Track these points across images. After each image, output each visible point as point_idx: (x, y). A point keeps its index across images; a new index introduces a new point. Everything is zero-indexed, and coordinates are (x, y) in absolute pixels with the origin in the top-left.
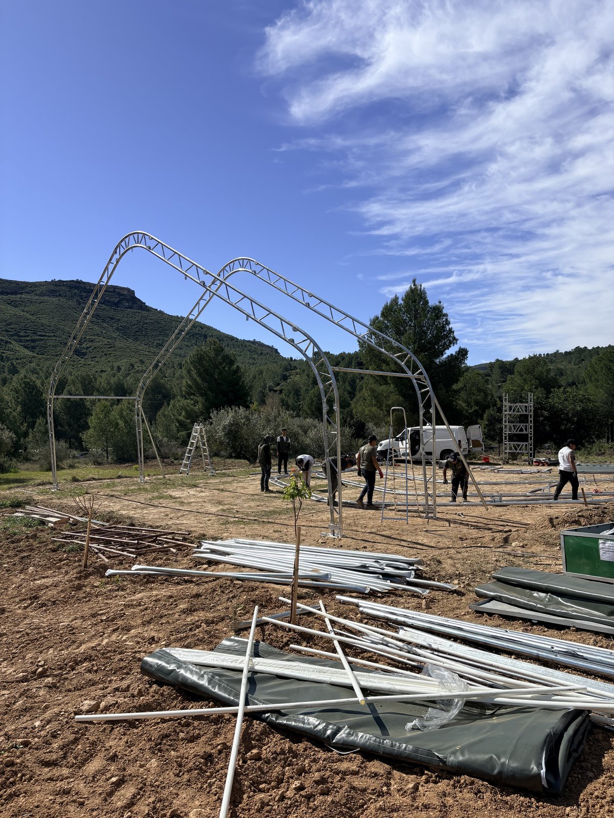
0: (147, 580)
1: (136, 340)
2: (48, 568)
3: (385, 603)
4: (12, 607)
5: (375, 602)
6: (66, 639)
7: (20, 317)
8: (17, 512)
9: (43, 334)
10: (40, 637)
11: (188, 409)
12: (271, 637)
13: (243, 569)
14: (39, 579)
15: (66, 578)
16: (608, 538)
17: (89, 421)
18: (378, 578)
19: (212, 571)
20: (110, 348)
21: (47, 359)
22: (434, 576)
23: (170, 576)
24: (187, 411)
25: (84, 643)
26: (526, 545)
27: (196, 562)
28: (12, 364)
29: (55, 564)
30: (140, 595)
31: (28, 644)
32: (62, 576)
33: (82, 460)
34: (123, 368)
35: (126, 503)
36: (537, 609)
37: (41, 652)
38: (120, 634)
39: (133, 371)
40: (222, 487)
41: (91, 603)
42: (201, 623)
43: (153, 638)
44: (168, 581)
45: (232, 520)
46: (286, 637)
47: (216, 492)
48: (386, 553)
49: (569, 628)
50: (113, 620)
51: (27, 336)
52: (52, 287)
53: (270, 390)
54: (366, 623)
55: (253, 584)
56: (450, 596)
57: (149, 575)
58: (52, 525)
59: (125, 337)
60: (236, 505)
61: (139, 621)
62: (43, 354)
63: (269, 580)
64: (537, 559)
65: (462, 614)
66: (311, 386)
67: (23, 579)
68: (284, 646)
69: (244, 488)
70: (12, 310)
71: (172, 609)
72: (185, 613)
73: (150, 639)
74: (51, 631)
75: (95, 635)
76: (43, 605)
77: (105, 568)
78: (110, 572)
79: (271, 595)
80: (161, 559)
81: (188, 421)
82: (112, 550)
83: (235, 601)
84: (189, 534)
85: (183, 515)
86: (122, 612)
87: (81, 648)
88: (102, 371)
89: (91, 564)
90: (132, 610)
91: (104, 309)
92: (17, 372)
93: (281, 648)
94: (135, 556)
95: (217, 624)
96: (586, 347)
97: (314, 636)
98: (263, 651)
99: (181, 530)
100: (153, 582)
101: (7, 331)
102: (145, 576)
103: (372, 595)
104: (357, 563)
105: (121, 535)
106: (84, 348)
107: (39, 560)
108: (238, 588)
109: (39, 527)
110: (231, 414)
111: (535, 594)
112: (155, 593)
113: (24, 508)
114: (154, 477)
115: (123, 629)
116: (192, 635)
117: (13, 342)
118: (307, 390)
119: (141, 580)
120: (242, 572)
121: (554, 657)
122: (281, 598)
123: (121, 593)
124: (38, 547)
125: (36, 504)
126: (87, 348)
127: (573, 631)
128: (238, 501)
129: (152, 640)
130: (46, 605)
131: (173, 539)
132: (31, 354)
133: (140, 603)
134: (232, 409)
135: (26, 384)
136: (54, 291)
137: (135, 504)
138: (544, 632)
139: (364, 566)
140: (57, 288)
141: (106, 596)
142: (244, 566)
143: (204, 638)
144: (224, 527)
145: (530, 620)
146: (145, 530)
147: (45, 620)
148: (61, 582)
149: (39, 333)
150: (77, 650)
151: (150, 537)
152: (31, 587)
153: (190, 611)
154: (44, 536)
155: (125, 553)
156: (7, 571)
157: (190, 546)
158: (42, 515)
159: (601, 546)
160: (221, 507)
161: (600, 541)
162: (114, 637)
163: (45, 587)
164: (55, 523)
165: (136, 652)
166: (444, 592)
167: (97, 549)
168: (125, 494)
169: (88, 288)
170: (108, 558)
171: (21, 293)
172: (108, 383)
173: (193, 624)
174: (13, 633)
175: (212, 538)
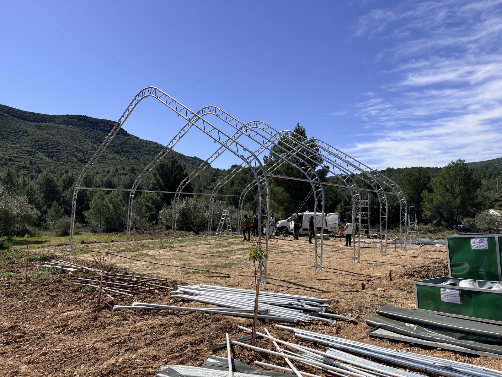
0: (144, 312)
1: (120, 154)
2: (72, 304)
3: (308, 329)
4: (49, 332)
5: (300, 328)
6: (93, 358)
7: (45, 137)
8: (45, 264)
9: (59, 148)
10: (74, 356)
11: (154, 198)
12: (240, 355)
13: (208, 305)
14: (66, 312)
15: (86, 311)
16: (447, 287)
17: (90, 204)
18: (301, 312)
19: (187, 306)
20: (103, 159)
21: (61, 164)
22: (335, 311)
23: (158, 310)
24: (153, 200)
25: (106, 360)
26: (386, 290)
27: (174, 300)
28: (38, 167)
29: (76, 301)
30: (139, 323)
31: (66, 361)
32: (82, 309)
33: (83, 229)
34: (111, 172)
35: (119, 258)
36: (411, 335)
37: (75, 368)
38: (131, 353)
39: (118, 173)
40: (180, 249)
41: (106, 330)
42: (187, 344)
43: (155, 357)
44: (158, 314)
45: (192, 271)
46: (251, 355)
47: (177, 252)
48: (297, 294)
49: (436, 348)
50: (124, 342)
51: (49, 149)
52: (67, 119)
53: (205, 188)
54: (301, 345)
55: (217, 316)
56: (349, 325)
57: (144, 308)
58: (71, 273)
59: (113, 152)
60: (192, 261)
61: (143, 344)
62: (59, 161)
63: (228, 313)
64: (395, 299)
65: (361, 337)
66: (230, 186)
67: (55, 312)
68: (250, 362)
69: (195, 250)
70: (39, 132)
71: (164, 334)
72: (174, 336)
73: (154, 357)
74: (80, 351)
75: (113, 354)
76: (72, 331)
77: (113, 304)
78: (116, 306)
79: (231, 324)
80: (150, 297)
81: (153, 206)
82: (116, 291)
83: (207, 328)
84: (166, 281)
85: (158, 268)
86: (130, 336)
87: (104, 364)
88: (97, 173)
89: (102, 301)
90: (136, 335)
91: (100, 134)
92: (41, 172)
93: (249, 364)
94: (133, 295)
95: (199, 345)
96: (393, 168)
97: (270, 354)
98: (238, 367)
99: (160, 277)
100: (148, 314)
101: (35, 146)
102: (142, 310)
103: (298, 324)
104: (286, 302)
105: (121, 281)
106: (86, 158)
107: (65, 298)
108: (209, 319)
109: (62, 275)
110: (185, 202)
111: (407, 324)
112: (150, 322)
113: (50, 261)
114: (135, 242)
115: (132, 350)
116: (184, 354)
117: (39, 153)
118: (228, 189)
119: (139, 312)
120: (208, 308)
121: (438, 370)
122: (239, 326)
123: (126, 322)
124: (63, 289)
125: (58, 259)
126: (88, 158)
127: (439, 350)
128: (193, 259)
129: (155, 358)
130: (73, 331)
131: (155, 283)
132: (51, 160)
133: (141, 329)
134: (185, 199)
135: (47, 179)
136: (68, 121)
137: (125, 259)
138: (420, 351)
139: (290, 304)
140: (69, 120)
141: (116, 324)
142: (208, 303)
143: (193, 356)
144: (187, 275)
145: (409, 343)
146: (136, 277)
147: (75, 343)
148: (82, 314)
149: (56, 148)
150: (101, 366)
151: (141, 282)
152: (61, 317)
153: (177, 335)
154: (66, 281)
155: (124, 293)
156: (43, 305)
157: (167, 289)
158: (63, 266)
159: (442, 292)
160: (182, 262)
161: (442, 289)
162: (127, 356)
163: (71, 318)
164: (73, 272)
165: (145, 368)
166: (345, 322)
167: (105, 290)
168: (118, 253)
169: (90, 121)
170: (113, 296)
171: (46, 122)
172: (102, 181)
173: (182, 345)
174: (53, 352)
175: (181, 283)
